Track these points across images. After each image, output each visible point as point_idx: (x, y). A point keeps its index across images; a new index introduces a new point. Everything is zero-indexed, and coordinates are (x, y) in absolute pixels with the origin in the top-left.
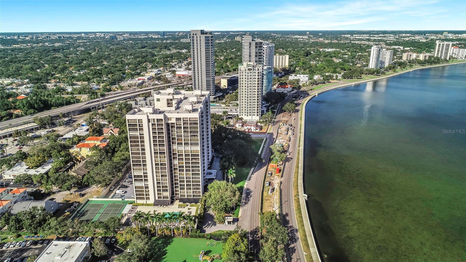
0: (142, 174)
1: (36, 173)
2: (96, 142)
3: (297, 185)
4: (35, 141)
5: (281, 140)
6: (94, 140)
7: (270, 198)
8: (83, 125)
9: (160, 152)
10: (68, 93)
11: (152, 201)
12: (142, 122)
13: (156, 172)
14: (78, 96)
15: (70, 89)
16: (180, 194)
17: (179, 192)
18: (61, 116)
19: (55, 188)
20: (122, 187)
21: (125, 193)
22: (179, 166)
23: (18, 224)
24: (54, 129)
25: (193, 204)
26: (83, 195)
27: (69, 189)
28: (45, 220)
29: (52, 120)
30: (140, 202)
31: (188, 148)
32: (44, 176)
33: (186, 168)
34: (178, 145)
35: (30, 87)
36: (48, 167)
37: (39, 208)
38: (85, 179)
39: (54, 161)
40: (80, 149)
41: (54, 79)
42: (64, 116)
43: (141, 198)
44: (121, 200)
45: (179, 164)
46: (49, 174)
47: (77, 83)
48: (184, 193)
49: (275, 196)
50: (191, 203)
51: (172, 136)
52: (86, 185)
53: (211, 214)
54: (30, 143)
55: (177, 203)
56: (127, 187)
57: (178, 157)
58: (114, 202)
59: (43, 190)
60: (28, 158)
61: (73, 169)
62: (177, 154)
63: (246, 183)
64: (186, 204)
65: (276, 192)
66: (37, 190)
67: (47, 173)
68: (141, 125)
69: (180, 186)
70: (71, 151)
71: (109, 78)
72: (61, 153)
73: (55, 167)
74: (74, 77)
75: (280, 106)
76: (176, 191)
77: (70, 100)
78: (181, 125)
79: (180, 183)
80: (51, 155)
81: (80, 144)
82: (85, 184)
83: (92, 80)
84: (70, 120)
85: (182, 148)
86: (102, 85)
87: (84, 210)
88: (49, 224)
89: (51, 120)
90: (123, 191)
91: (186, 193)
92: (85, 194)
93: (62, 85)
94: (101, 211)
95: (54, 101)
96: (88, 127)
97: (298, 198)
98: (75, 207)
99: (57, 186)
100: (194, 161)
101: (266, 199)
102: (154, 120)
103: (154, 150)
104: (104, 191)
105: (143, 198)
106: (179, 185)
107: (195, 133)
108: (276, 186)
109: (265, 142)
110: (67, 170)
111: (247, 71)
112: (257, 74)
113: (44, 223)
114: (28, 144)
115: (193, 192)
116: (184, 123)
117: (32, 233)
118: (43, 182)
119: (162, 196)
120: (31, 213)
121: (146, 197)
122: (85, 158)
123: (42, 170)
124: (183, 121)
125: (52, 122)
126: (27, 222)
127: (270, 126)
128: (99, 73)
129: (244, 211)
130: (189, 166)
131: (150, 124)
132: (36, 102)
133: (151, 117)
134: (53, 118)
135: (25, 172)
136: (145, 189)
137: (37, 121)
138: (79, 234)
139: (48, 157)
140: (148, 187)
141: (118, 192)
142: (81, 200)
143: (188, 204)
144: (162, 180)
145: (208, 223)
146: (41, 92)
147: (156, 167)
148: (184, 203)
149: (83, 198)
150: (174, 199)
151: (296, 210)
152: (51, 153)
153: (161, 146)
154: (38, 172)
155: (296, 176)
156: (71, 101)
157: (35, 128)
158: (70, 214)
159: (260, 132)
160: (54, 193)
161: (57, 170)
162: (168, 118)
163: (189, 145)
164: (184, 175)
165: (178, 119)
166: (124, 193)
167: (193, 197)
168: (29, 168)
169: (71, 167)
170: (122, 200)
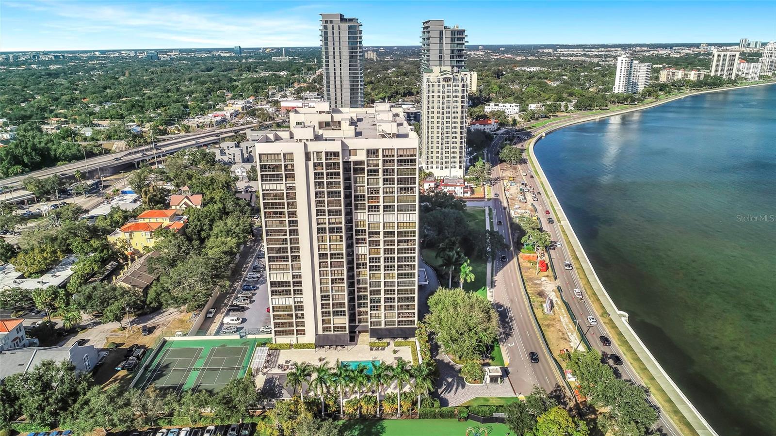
0: (289, 278)
1: (40, 286)
2: (160, 220)
3: (595, 294)
4: (29, 225)
5: (519, 211)
6: (157, 217)
7: (552, 322)
8: (124, 193)
9: (330, 229)
10: (85, 139)
11: (309, 337)
12: (292, 160)
13: (320, 274)
14: (106, 144)
15: (88, 132)
16: (369, 321)
17: (369, 316)
18: (78, 176)
19: (85, 318)
20: (234, 310)
21: (242, 322)
22: (370, 258)
23: (11, 406)
24: (68, 201)
25: (400, 340)
26: (150, 331)
27: (118, 319)
28: (74, 394)
29: (61, 183)
30: (282, 340)
31: (393, 218)
32: (58, 292)
33: (385, 262)
34: (369, 211)
35: (11, 131)
36: (64, 274)
37: (59, 365)
38: (152, 294)
39: (77, 260)
40: (130, 235)
41: (56, 116)
42: (84, 176)
43: (284, 333)
44: (237, 337)
45: (370, 254)
46: (70, 287)
47: (100, 122)
48: (379, 317)
49: (561, 317)
50: (394, 338)
51: (356, 191)
52: (153, 308)
53: (446, 361)
54: (19, 227)
55: (365, 339)
56: (243, 309)
57: (369, 237)
58: (224, 343)
59: (60, 322)
60: (21, 256)
61: (122, 276)
62: (367, 231)
63: (489, 294)
64: (385, 340)
65: (560, 308)
66: (44, 324)
67: (63, 286)
68: (289, 167)
69: (371, 302)
70: (111, 239)
71: (160, 114)
72: (92, 242)
73: (80, 273)
74: (92, 114)
75: (487, 154)
76: (360, 313)
77: (92, 149)
78: (378, 165)
79: (372, 296)
80: (70, 247)
81: (128, 224)
82: (151, 305)
83: (128, 118)
84: (97, 184)
85: (380, 218)
86: (148, 125)
87: (159, 364)
88: (87, 402)
89: (58, 184)
90: (238, 319)
91: (383, 317)
92: (154, 328)
93: (72, 127)
94: (199, 364)
95: (61, 150)
96: (135, 196)
97: (611, 320)
98: (138, 357)
99: (89, 313)
100: (404, 246)
101: (546, 323)
102: (319, 154)
103: (318, 224)
104: (195, 320)
105: (291, 333)
106: (369, 301)
107: (408, 184)
108: (553, 296)
109: (490, 214)
110: (109, 277)
111: (442, 83)
112: (460, 89)
113: (75, 401)
114: (16, 230)
115: (399, 314)
116: (385, 162)
117: (45, 426)
118: (56, 305)
119: (332, 326)
120: (40, 378)
121: (298, 328)
122: (142, 252)
123: (51, 280)
124: (384, 156)
125: (62, 187)
126: (32, 402)
127: (485, 186)
128: (139, 106)
129: (511, 351)
130: (391, 258)
131: (311, 164)
132: (26, 152)
133: (314, 147)
134: (64, 180)
135: (14, 286)
136: (296, 310)
137: (32, 187)
138: (161, 422)
139: (63, 252)
140: (302, 307)
141: (227, 320)
142: (150, 341)
143: (388, 340)
144: (332, 290)
145: (447, 381)
146: (34, 138)
147: (320, 263)
148: (379, 339)
149: (151, 336)
150: (355, 332)
151: (619, 345)
152: (69, 245)
153: (333, 215)
154: (43, 283)
155: (582, 277)
156: (94, 152)
157: (28, 200)
158: (127, 375)
159: (473, 198)
160: (84, 328)
161: (86, 279)
162: (350, 151)
163: (394, 211)
164: (379, 278)
165: (372, 152)
166: (240, 321)
167: (398, 325)
168: (22, 277)
169: (116, 271)
170: (241, 337)
